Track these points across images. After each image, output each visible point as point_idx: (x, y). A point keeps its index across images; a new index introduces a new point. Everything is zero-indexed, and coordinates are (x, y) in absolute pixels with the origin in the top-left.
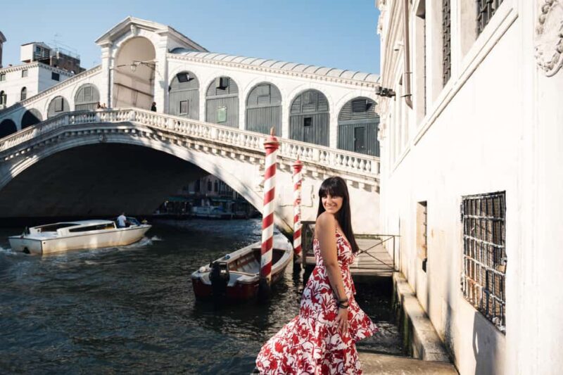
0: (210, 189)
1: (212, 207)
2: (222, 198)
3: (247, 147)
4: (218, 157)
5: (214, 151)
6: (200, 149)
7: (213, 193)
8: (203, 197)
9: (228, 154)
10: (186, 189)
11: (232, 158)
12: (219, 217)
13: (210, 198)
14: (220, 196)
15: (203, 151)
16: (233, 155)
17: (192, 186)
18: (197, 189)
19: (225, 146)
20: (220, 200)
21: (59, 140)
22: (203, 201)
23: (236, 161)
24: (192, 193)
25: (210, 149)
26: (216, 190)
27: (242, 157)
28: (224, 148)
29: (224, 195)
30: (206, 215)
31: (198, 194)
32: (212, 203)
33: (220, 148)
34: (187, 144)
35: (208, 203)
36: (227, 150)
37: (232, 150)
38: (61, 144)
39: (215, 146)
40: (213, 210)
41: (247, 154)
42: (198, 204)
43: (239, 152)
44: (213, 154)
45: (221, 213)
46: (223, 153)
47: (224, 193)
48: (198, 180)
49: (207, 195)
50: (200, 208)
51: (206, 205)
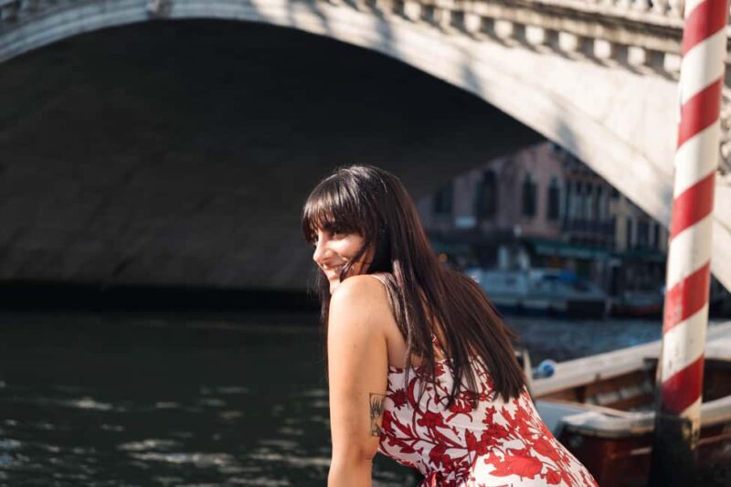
0: (529, 208)
1: (537, 275)
2: (574, 242)
3: (656, 17)
4: (549, 59)
5: (535, 35)
6: (482, 31)
7: (540, 225)
8: (507, 239)
9: (585, 45)
10: (443, 205)
11: (598, 62)
12: (561, 306)
13: (528, 244)
14: (566, 237)
15: (495, 38)
16: (602, 49)
17: (465, 189)
18: (485, 208)
19: (573, 14)
20: (567, 252)
21: (22, 15)
22: (503, 255)
23: (617, 73)
24: (465, 222)
25: (519, 29)
26: (553, 213)
27: (637, 56)
28: (569, 25)
29: (581, 234)
30: (511, 302)
31: (487, 226)
32: (537, 261)
33: (555, 24)
34: (436, 16)
35: (524, 260)
36: (582, 29)
37: (598, 30)
38: (30, 28)
39: (536, 19)
40: (538, 285)
41: (654, 43)
42: (486, 259)
43: (624, 37)
44: (532, 48)
45: (568, 293)
46: (567, 42)
47: (580, 224)
48: (490, 178)
49: (518, 231)
50: (491, 275)
51: (515, 267)
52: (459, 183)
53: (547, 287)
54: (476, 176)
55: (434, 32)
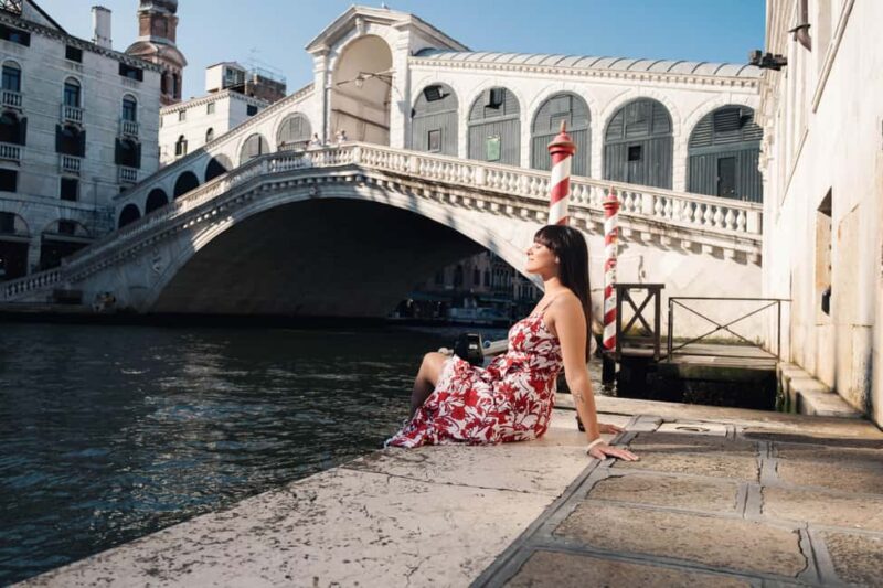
0: (477, 282)
1: (481, 309)
2: (496, 296)
3: (532, 196)
4: (486, 215)
5: (480, 204)
6: (457, 202)
7: (482, 288)
8: (467, 294)
9: (502, 208)
10: (439, 280)
11: (508, 215)
12: (490, 323)
13: (477, 297)
14: (493, 293)
15: (463, 205)
16: (509, 210)
17: (449, 272)
18: (458, 281)
19: (497, 195)
20: (492, 300)
21: (254, 197)
22: (466, 301)
23: (516, 220)
24: (449, 287)
25: (473, 202)
26: (487, 283)
27: (524, 213)
28: (495, 199)
29: (499, 292)
30: (469, 321)
31: (459, 290)
32: (480, 304)
33: (489, 199)
34: (438, 196)
35: (475, 304)
36: (501, 201)
37: (508, 202)
39: (481, 197)
40: (481, 314)
41: (532, 207)
42: (458, 303)
43: (519, 204)
44: (479, 210)
45: (493, 317)
46: (494, 207)
47: (499, 288)
48: (460, 267)
49: (472, 291)
50: (461, 310)
51: (472, 307)
52: (447, 269)
53: (484, 315)
54: (453, 267)
55: (437, 203)
